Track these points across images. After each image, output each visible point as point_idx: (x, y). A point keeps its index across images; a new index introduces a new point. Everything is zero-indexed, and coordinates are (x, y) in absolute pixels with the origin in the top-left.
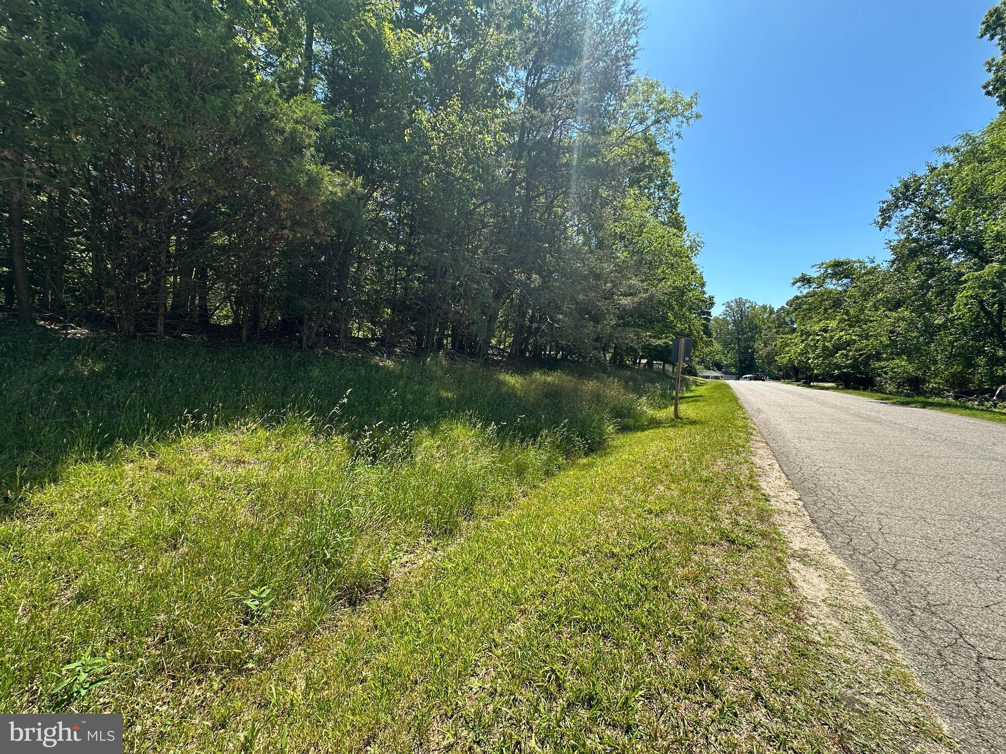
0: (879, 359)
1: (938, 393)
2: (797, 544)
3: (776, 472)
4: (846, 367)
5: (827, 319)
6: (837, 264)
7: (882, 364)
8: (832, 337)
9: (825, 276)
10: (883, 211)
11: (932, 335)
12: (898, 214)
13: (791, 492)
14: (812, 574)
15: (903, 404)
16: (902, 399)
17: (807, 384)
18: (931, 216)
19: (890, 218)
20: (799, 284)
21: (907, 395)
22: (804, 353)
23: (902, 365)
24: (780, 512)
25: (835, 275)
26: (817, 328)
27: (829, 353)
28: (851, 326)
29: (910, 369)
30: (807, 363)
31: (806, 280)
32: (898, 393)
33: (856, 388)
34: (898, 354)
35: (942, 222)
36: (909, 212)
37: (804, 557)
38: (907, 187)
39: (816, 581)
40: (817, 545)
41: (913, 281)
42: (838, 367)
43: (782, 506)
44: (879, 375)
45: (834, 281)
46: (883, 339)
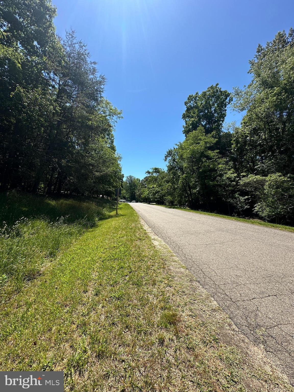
0: (165, 196)
1: (176, 205)
2: (153, 238)
3: (146, 225)
4: (158, 198)
5: (154, 184)
6: (156, 169)
7: (166, 197)
8: (155, 190)
9: (153, 172)
10: (165, 157)
11: (175, 190)
12: (168, 158)
13: (150, 229)
14: (156, 242)
15: (170, 208)
16: (170, 207)
17: (149, 204)
18: (174, 160)
19: (167, 159)
20: (147, 173)
21: (171, 206)
22: (148, 194)
23: (169, 198)
24: (148, 233)
25: (155, 172)
26: (151, 187)
27: (154, 194)
28: (159, 187)
29: (171, 199)
30: (149, 197)
31: (149, 172)
32: (169, 205)
33: (160, 204)
34: (169, 195)
35: (176, 162)
36: (170, 158)
37: (154, 239)
38: (170, 152)
39: (157, 242)
40: (156, 237)
41: (171, 176)
42: (156, 198)
43: (149, 231)
44: (165, 201)
45: (155, 174)
46: (166, 191)
